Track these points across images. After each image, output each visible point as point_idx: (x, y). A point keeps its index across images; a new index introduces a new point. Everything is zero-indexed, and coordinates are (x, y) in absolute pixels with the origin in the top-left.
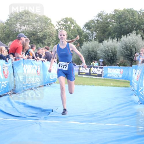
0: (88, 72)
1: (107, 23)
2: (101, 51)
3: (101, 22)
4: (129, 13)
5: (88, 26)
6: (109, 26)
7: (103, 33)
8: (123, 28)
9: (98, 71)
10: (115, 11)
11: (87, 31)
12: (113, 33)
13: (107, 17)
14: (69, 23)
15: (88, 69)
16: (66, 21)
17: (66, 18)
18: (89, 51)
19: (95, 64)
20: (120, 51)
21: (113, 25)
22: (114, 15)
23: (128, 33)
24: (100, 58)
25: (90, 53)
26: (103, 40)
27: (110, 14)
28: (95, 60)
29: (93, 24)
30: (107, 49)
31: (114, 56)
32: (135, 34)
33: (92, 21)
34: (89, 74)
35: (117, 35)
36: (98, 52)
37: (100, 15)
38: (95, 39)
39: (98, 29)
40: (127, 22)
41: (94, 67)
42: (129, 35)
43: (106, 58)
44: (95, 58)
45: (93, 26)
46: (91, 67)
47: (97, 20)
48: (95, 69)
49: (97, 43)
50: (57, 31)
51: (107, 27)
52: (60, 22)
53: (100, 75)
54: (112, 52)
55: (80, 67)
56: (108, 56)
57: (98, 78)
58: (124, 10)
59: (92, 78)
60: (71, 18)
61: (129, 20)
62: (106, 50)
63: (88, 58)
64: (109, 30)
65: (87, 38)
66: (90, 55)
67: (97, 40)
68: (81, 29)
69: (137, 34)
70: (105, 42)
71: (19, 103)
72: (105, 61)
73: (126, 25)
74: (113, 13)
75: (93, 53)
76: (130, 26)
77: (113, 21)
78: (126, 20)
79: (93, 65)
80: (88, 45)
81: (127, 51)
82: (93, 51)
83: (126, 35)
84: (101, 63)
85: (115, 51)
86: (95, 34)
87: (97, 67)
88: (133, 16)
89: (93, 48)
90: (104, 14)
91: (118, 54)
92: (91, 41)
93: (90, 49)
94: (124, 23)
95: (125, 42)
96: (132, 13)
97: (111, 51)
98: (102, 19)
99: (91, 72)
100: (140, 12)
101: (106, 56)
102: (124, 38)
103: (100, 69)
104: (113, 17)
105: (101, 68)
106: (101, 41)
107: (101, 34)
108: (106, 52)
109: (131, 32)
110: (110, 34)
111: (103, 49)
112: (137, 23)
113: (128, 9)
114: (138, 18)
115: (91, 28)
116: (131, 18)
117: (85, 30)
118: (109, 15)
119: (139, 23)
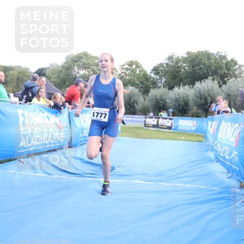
0: (155, 123)
1: (179, 67)
2: (171, 99)
3: (171, 66)
4: (204, 56)
5: (156, 70)
6: (180, 71)
7: (174, 79)
8: (197, 73)
9: (168, 123)
10: (188, 53)
11: (155, 76)
12: (185, 78)
13: (178, 61)
14: (134, 66)
15: (156, 120)
16: (131, 64)
17: (131, 62)
18: (156, 99)
19: (164, 114)
20: (193, 100)
21: (185, 69)
22: (187, 58)
23: (203, 79)
24: (169, 108)
25: (157, 102)
26: (174, 87)
27: (182, 57)
28: (164, 110)
29: (162, 68)
30: (178, 97)
31: (185, 105)
32: (211, 81)
33: (161, 65)
34: (157, 126)
35: (190, 81)
36: (168, 101)
37: (170, 58)
38: (164, 85)
39: (168, 75)
40: (202, 66)
41: (163, 118)
42: (204, 81)
43: (176, 108)
44: (163, 107)
45: (162, 71)
46: (160, 118)
47: (167, 64)
48: (164, 120)
49: (166, 90)
50: (120, 76)
51: (178, 72)
52: (123, 65)
53: (170, 128)
54: (184, 101)
55: (146, 118)
56: (179, 105)
57: (167, 130)
58: (199, 52)
59: (161, 131)
60: (136, 62)
61: (204, 65)
62: (177, 99)
63: (155, 108)
64: (180, 75)
65: (154, 84)
66: (159, 105)
67: (167, 87)
68: (147, 74)
69: (213, 80)
70: (176, 89)
71: (76, 158)
72: (176, 111)
73: (200, 69)
74: (186, 56)
75: (162, 102)
76: (205, 71)
77: (185, 65)
78: (200, 64)
79: (161, 115)
80: (156, 92)
81: (201, 100)
82: (162, 100)
83: (201, 81)
84: (171, 114)
85: (187, 100)
86: (164, 80)
87: (166, 119)
88: (209, 59)
89: (161, 96)
90: (175, 57)
91: (191, 103)
92: (159, 87)
93: (158, 97)
94: (198, 68)
95: (199, 90)
96: (208, 55)
97: (182, 100)
98: (173, 62)
99: (159, 124)
100: (217, 54)
101: (177, 105)
102: (198, 85)
103: (170, 121)
104: (185, 60)
105: (171, 119)
106: (171, 88)
107: (171, 80)
108: (177, 100)
109: (206, 77)
110: (181, 80)
111: (174, 97)
112: (213, 68)
113: (203, 52)
114: (215, 62)
115: (159, 73)
116: (206, 62)
117: (153, 75)
118: (180, 58)
119: (216, 67)
